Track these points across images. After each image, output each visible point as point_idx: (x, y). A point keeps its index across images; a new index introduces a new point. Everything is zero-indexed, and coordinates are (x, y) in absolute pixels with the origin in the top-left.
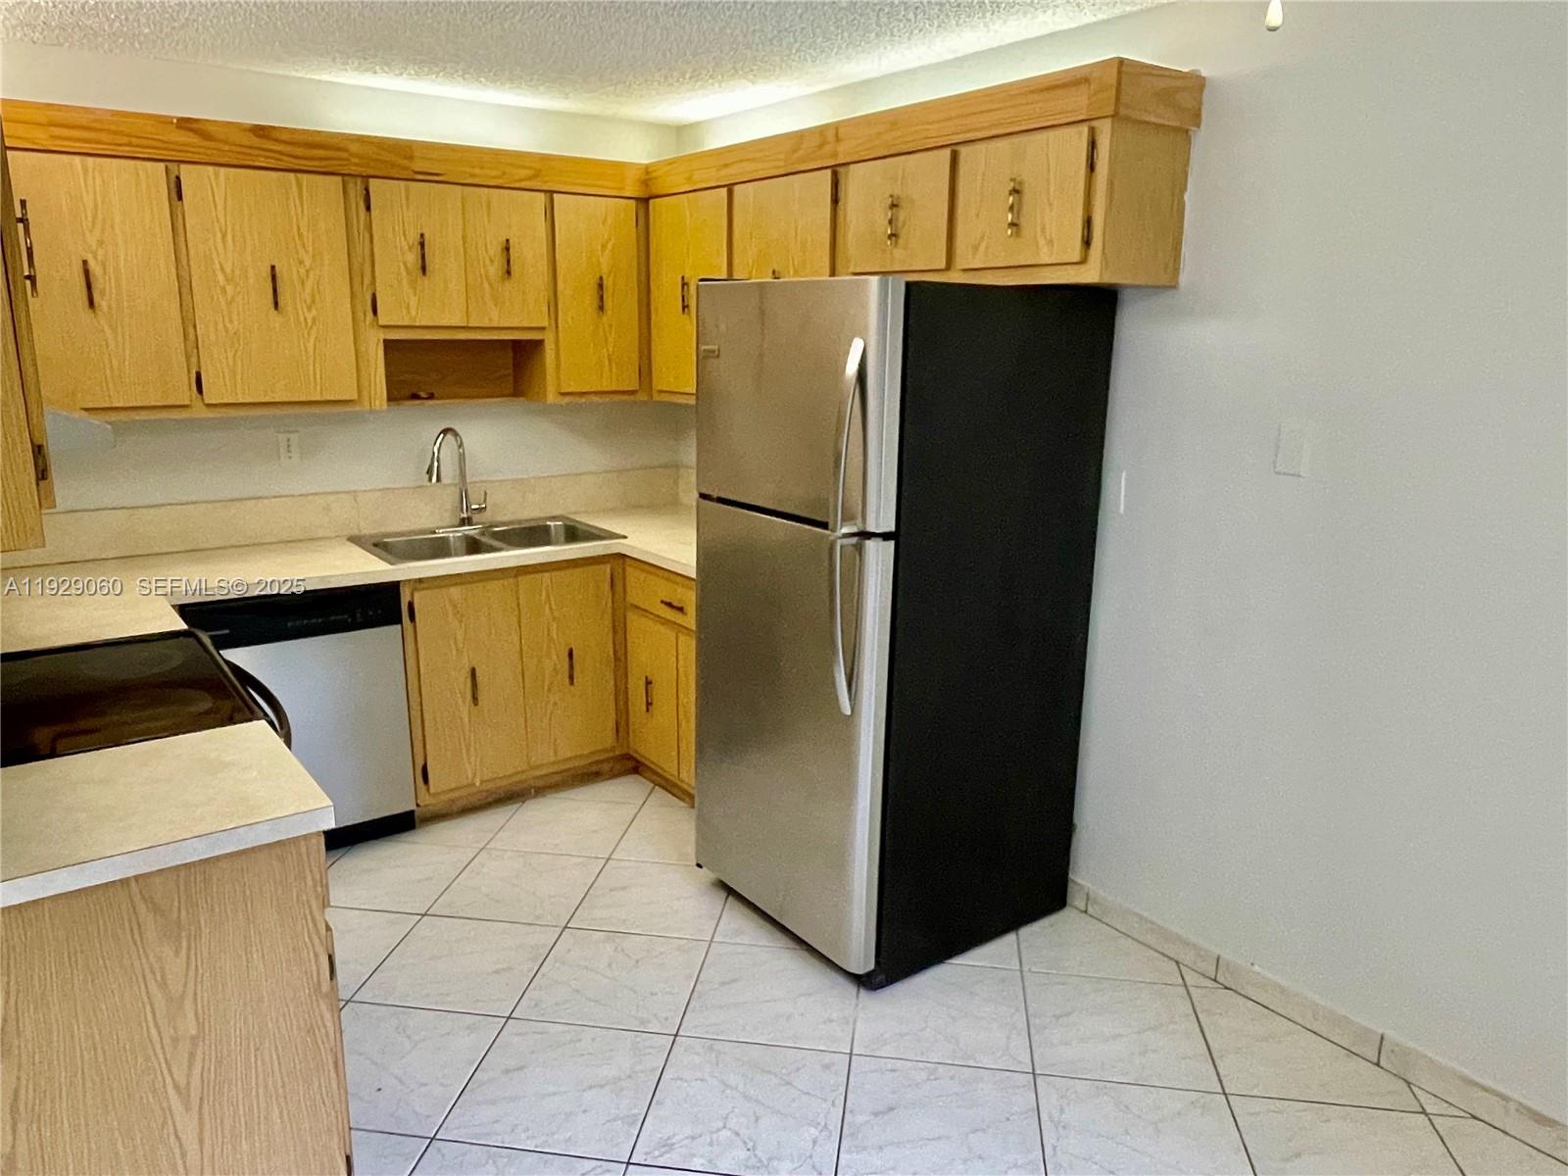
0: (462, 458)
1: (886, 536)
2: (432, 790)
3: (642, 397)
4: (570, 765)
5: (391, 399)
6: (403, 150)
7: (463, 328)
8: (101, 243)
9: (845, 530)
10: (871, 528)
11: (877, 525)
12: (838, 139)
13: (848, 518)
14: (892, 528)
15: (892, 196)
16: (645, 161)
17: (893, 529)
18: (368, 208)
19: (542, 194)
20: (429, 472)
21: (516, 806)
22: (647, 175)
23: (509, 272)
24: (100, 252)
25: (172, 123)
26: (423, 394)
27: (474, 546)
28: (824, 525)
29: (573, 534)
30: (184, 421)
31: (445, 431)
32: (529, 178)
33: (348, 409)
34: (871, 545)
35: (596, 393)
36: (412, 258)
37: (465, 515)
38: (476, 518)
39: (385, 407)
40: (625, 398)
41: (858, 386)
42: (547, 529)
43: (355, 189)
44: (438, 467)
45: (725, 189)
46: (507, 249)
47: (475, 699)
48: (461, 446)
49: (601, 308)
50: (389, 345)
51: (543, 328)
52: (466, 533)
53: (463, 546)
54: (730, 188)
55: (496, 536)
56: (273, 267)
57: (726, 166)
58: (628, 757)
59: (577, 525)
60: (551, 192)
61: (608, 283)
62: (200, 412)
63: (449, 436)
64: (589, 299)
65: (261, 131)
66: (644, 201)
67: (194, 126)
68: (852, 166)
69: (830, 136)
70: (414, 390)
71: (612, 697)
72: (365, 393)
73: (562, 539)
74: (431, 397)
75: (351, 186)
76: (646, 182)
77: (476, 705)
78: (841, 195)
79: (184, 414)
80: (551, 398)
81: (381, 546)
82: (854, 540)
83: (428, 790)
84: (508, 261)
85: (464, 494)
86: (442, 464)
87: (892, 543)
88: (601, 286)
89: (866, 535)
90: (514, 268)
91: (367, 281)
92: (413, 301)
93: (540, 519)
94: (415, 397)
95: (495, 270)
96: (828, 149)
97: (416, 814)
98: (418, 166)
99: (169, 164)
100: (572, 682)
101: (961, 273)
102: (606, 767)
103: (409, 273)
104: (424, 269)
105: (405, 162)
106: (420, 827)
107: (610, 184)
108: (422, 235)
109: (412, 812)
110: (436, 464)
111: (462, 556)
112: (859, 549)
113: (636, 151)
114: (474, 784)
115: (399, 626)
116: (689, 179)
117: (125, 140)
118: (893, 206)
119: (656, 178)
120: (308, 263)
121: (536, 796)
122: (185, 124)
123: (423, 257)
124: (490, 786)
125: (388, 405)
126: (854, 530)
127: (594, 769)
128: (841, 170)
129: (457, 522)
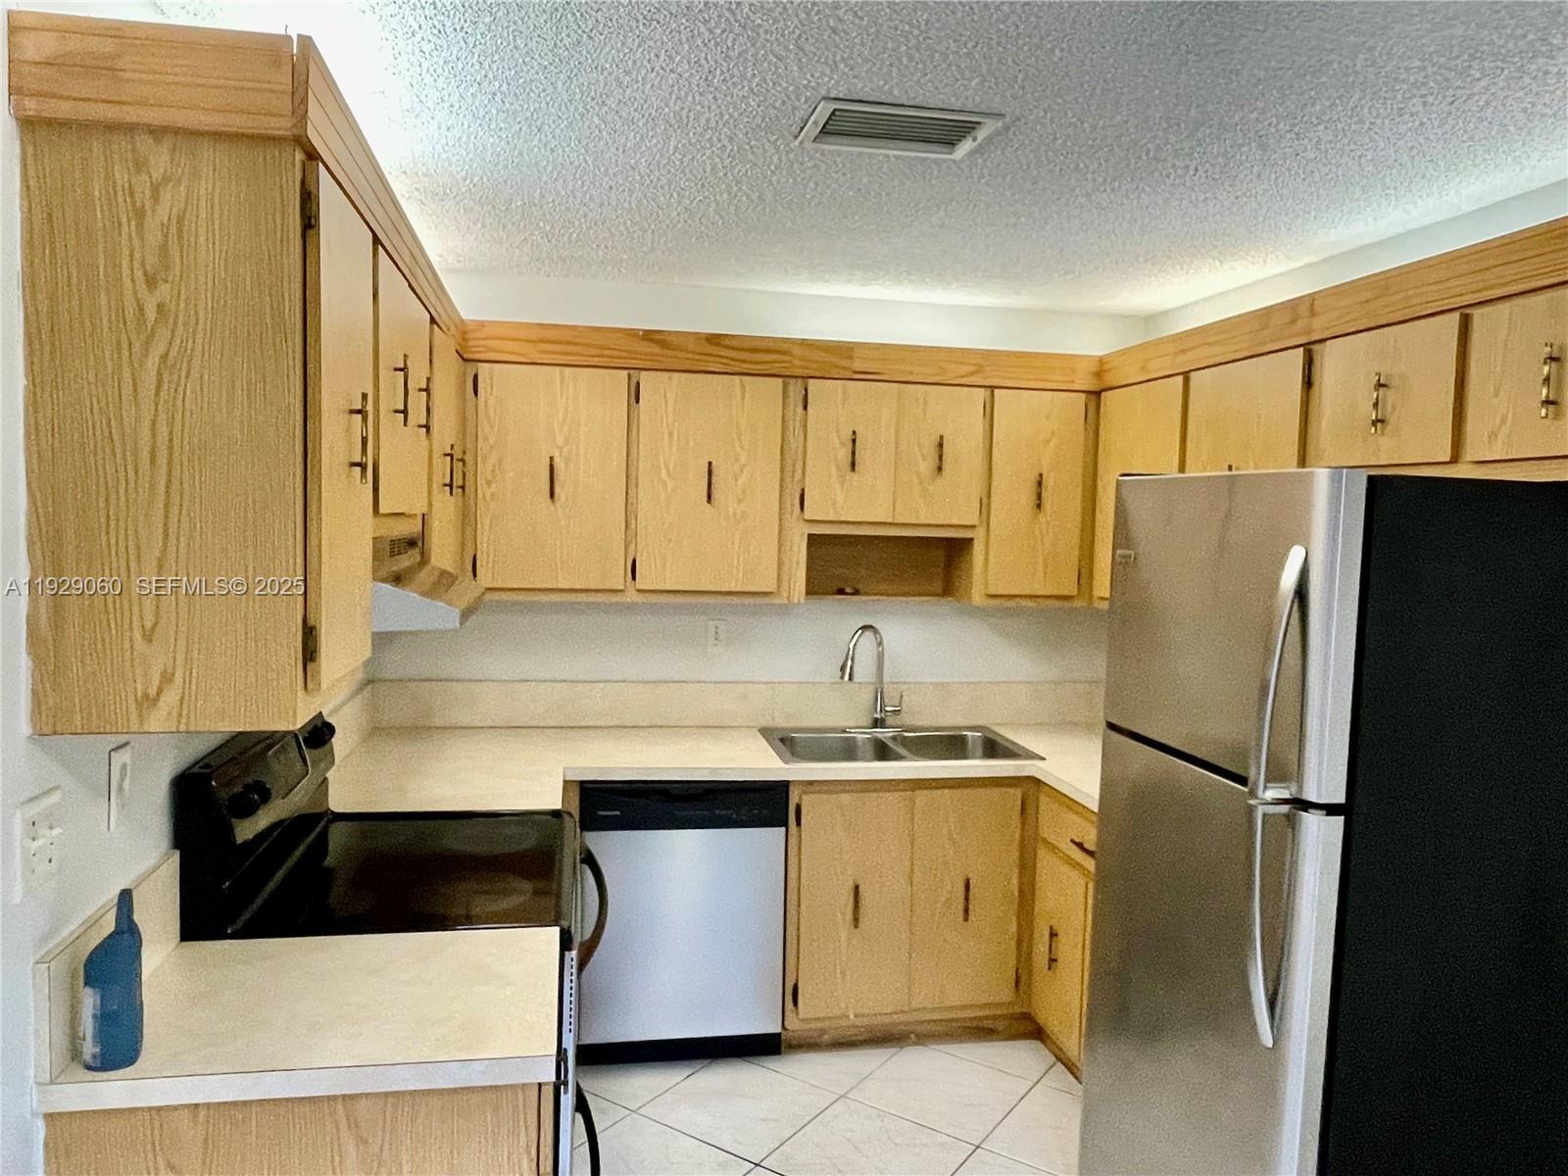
0: (880, 657)
1: (1331, 810)
2: (801, 1016)
3: (1078, 604)
4: (960, 1015)
5: (809, 592)
6: (845, 350)
7: (890, 524)
8: (567, 441)
9: (1271, 794)
10: (1311, 795)
11: (1319, 795)
12: (1313, 313)
13: (1276, 775)
14: (1340, 798)
15: (1379, 374)
16: (1101, 354)
17: (1343, 801)
18: (805, 407)
19: (983, 390)
20: (843, 669)
21: (894, 1050)
22: (1101, 368)
23: (940, 469)
24: (565, 450)
25: (638, 335)
26: (848, 590)
27: (882, 752)
28: (1242, 780)
29: (993, 748)
30: (618, 604)
31: (865, 628)
32: (972, 374)
33: (766, 600)
34: (1311, 821)
35: (1026, 597)
36: (844, 454)
37: (878, 716)
38: (889, 721)
39: (802, 601)
40: (1057, 604)
41: (1296, 605)
42: (962, 740)
43: (795, 388)
44: (851, 667)
45: (1181, 378)
46: (941, 445)
47: (856, 920)
48: (880, 644)
49: (1039, 506)
50: (813, 540)
51: (973, 527)
52: (879, 736)
53: (870, 749)
54: (1186, 375)
55: (906, 742)
56: (710, 463)
57: (1183, 351)
58: (1027, 1016)
59: (999, 740)
60: (992, 388)
61: (1049, 481)
62: (631, 597)
63: (869, 634)
64: (1026, 498)
65: (714, 339)
66: (1096, 395)
67: (657, 337)
68: (1328, 342)
69: (1304, 310)
70: (841, 586)
71: (1013, 943)
72: (785, 584)
73: (979, 752)
74: (856, 592)
75: (791, 388)
76: (1099, 374)
77: (856, 927)
78: (1316, 378)
79: (615, 598)
80: (977, 597)
81: (787, 743)
82: (1285, 809)
83: (797, 1014)
84: (941, 457)
85: (879, 694)
86: (856, 662)
87: (1341, 819)
88: (1040, 484)
89: (1302, 805)
90: (946, 466)
91: (798, 475)
92: (840, 498)
93: (960, 728)
94: (841, 592)
95: (926, 466)
96: (1300, 324)
97: (783, 1037)
98: (858, 365)
99: (632, 372)
100: (966, 919)
101: (1470, 466)
102: (1000, 1025)
103: (839, 469)
104: (853, 465)
105: (845, 363)
106: (785, 1053)
107: (1059, 378)
108: (854, 432)
109: (779, 1034)
110: (849, 663)
111: (867, 761)
112: (1291, 821)
113: (1091, 343)
114: (847, 1017)
115: (783, 829)
116: (1143, 368)
117: (595, 352)
118: (1380, 385)
119: (1109, 370)
120: (743, 459)
121: (915, 1044)
122: (649, 336)
123: (853, 453)
124: (865, 1021)
125: (806, 599)
126: (1286, 795)
127: (988, 1024)
128: (1315, 347)
129: (870, 722)
